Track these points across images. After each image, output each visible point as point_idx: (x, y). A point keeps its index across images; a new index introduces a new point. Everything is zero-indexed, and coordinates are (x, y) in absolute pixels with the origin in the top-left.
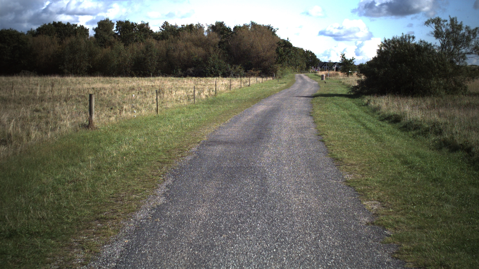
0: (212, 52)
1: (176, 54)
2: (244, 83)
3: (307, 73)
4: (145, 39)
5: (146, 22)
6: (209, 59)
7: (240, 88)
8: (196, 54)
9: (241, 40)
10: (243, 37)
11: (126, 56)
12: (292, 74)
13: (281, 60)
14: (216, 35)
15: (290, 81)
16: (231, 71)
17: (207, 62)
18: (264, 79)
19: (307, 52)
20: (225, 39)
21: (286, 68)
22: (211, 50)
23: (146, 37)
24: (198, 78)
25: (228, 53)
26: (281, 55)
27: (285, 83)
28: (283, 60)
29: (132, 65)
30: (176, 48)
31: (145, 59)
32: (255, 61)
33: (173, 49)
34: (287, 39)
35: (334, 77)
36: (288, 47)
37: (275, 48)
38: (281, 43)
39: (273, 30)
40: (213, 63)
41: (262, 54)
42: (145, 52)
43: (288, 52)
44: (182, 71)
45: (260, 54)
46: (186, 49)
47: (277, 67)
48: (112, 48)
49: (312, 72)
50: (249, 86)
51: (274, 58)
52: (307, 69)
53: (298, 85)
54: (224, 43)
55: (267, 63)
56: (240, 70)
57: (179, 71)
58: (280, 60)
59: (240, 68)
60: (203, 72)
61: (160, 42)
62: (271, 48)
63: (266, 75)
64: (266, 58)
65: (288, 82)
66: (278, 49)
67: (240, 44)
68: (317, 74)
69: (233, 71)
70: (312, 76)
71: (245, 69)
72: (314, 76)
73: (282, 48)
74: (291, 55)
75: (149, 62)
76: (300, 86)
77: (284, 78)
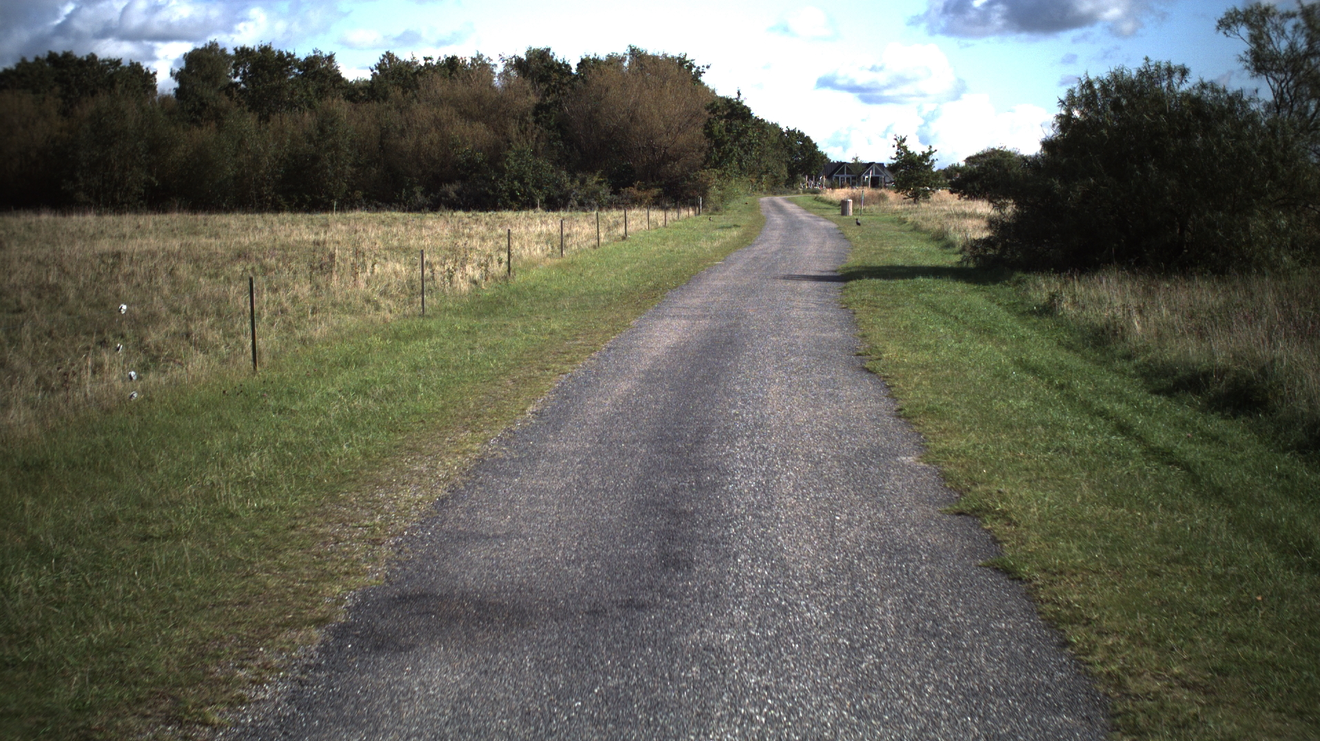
0: (514, 136)
1: (408, 143)
2: (609, 229)
3: (791, 193)
4: (320, 99)
5: (326, 53)
6: (507, 156)
7: (594, 247)
8: (465, 143)
9: (599, 99)
10: (607, 90)
11: (259, 151)
12: (748, 199)
13: (720, 158)
14: (528, 85)
15: (750, 218)
16: (571, 191)
17: (499, 164)
18: (672, 215)
19: (791, 133)
20: (553, 96)
21: (733, 182)
22: (513, 129)
23: (321, 93)
24: (470, 214)
25: (562, 139)
26: (719, 144)
27: (736, 226)
28: (726, 156)
29: (277, 176)
30: (409, 125)
31: (315, 159)
32: (643, 162)
33: (399, 127)
34: (736, 96)
35: (877, 206)
36: (737, 119)
37: (702, 122)
38: (718, 107)
39: (694, 70)
40: (516, 167)
41: (665, 140)
42: (315, 138)
43: (739, 134)
44: (426, 193)
45: (657, 141)
46: (437, 128)
47: (709, 179)
48: (220, 127)
49: (804, 192)
50: (624, 238)
51: (700, 151)
52: (791, 183)
53: (776, 233)
54: (549, 107)
55: (678, 168)
56: (597, 187)
57: (418, 195)
58: (715, 156)
59: (599, 183)
60: (487, 195)
61: (363, 107)
62: (690, 121)
63: (676, 202)
64: (675, 150)
65: (743, 224)
66: (711, 123)
67: (596, 111)
68: (820, 195)
69: (576, 191)
70: (809, 203)
71: (612, 185)
72: (816, 204)
73: (722, 122)
74: (750, 143)
75: (327, 167)
76: (785, 237)
77: (729, 212)
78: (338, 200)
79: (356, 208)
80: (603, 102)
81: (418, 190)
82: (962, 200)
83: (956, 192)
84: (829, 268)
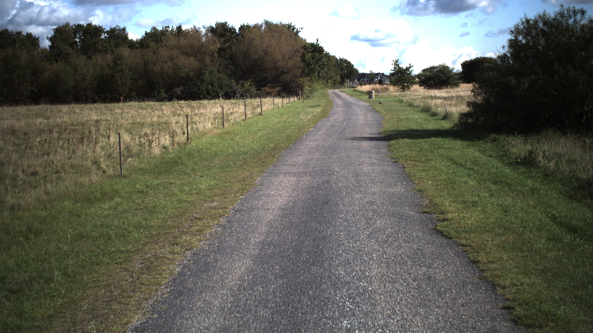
0: (208, 63)
1: (157, 68)
2: (252, 109)
3: (342, 88)
4: (116, 48)
5: (122, 27)
6: (205, 73)
8: (185, 67)
9: (250, 45)
10: (253, 40)
11: (85, 74)
12: (322, 91)
13: (309, 72)
14: (217, 39)
15: (325, 101)
16: (237, 90)
17: (201, 77)
18: (286, 100)
19: (341, 60)
20: (227, 44)
21: (315, 83)
22: (208, 60)
23: (117, 45)
24: (187, 102)
25: (232, 64)
26: (308, 65)
27: (318, 106)
28: (312, 71)
29: (94, 86)
30: (158, 59)
31: (112, 77)
32: (272, 75)
33: (153, 61)
34: (316, 42)
35: (385, 94)
36: (317, 52)
37: (300, 54)
38: (307, 47)
39: (295, 30)
40: (209, 79)
41: (282, 64)
42: (112, 66)
43: (318, 60)
44: (166, 92)
45: (278, 64)
46: (171, 61)
47: (304, 82)
48: (66, 63)
49: (348, 87)
50: (260, 114)
51: (299, 68)
52: (342, 83)
53: (340, 109)
54: (226, 49)
55: (288, 77)
56: (250, 87)
57: (163, 93)
58: (307, 71)
59: (251, 85)
60: (196, 92)
61: (136, 51)
62: (294, 54)
63: (288, 94)
64: (287, 69)
65: (322, 104)
66: (304, 55)
67: (248, 51)
68: (356, 89)
69: (239, 90)
70: (351, 92)
71: (257, 86)
72: (355, 93)
73: (310, 54)
74: (323, 64)
75: (118, 81)
76: (344, 111)
77: (314, 98)
78: (124, 97)
79: (132, 100)
80: (252, 46)
81: (162, 91)
82: (425, 89)
83: (422, 86)
84: (375, 132)
